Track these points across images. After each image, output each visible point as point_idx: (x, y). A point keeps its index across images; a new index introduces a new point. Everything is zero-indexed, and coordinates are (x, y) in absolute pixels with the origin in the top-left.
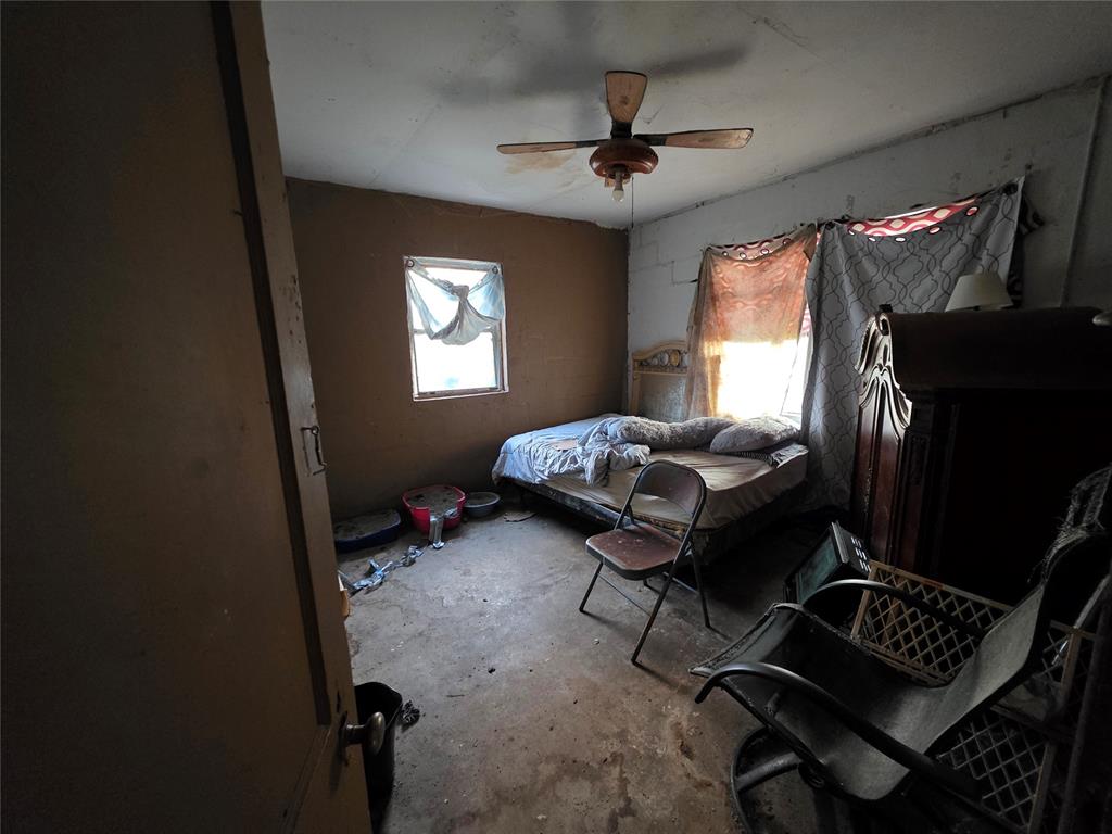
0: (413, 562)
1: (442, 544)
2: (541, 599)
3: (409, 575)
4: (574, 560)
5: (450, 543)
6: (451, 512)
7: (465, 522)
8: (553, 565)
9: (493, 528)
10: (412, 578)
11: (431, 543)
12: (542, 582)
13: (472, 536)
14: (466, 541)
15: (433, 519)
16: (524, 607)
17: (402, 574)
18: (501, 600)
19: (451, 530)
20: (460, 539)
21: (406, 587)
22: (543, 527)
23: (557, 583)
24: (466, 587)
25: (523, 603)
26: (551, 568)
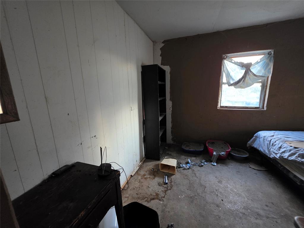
0: (202, 166)
1: (215, 164)
2: (253, 220)
3: (199, 170)
4: (287, 210)
5: (219, 165)
6: (223, 153)
7: (229, 159)
8: (268, 204)
9: (241, 167)
10: (199, 172)
11: (211, 162)
12: (257, 210)
13: (230, 166)
14: (226, 167)
15: (215, 153)
16: (241, 218)
17: (196, 168)
18: (230, 205)
19: (221, 160)
20: (224, 165)
21: (195, 174)
22: (270, 180)
23: (268, 218)
24: (217, 188)
25: (241, 215)
26: (266, 206)
